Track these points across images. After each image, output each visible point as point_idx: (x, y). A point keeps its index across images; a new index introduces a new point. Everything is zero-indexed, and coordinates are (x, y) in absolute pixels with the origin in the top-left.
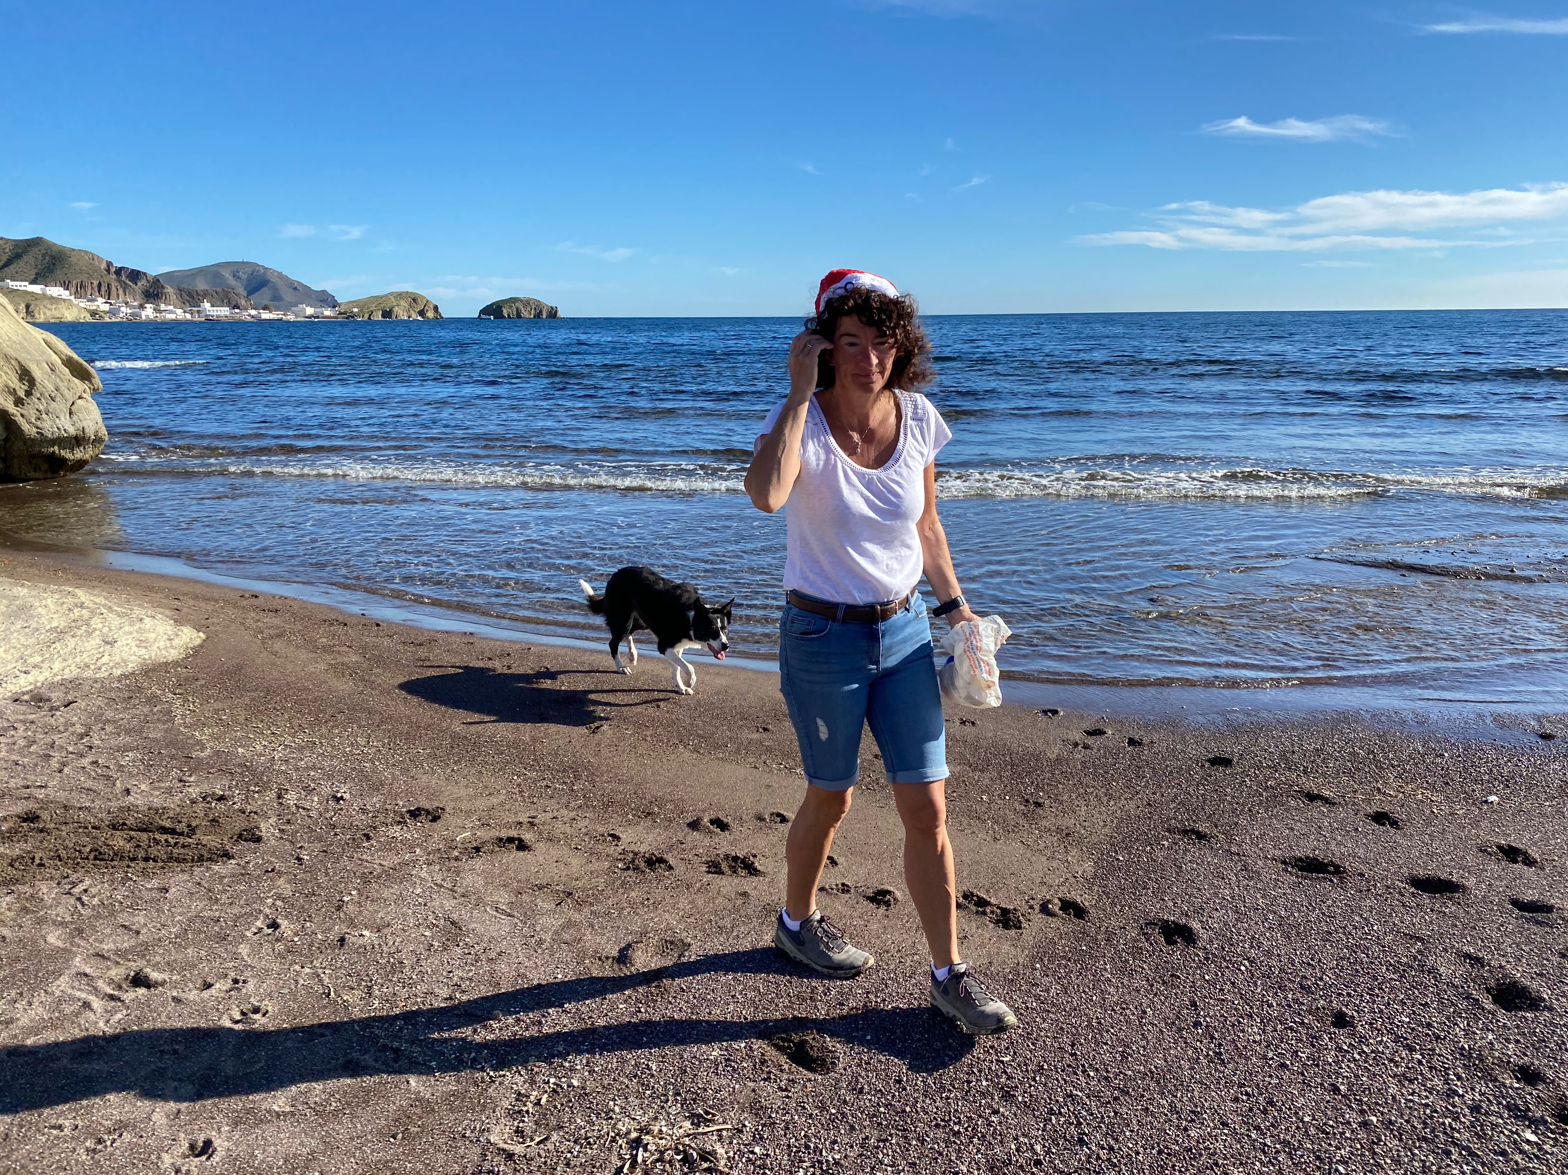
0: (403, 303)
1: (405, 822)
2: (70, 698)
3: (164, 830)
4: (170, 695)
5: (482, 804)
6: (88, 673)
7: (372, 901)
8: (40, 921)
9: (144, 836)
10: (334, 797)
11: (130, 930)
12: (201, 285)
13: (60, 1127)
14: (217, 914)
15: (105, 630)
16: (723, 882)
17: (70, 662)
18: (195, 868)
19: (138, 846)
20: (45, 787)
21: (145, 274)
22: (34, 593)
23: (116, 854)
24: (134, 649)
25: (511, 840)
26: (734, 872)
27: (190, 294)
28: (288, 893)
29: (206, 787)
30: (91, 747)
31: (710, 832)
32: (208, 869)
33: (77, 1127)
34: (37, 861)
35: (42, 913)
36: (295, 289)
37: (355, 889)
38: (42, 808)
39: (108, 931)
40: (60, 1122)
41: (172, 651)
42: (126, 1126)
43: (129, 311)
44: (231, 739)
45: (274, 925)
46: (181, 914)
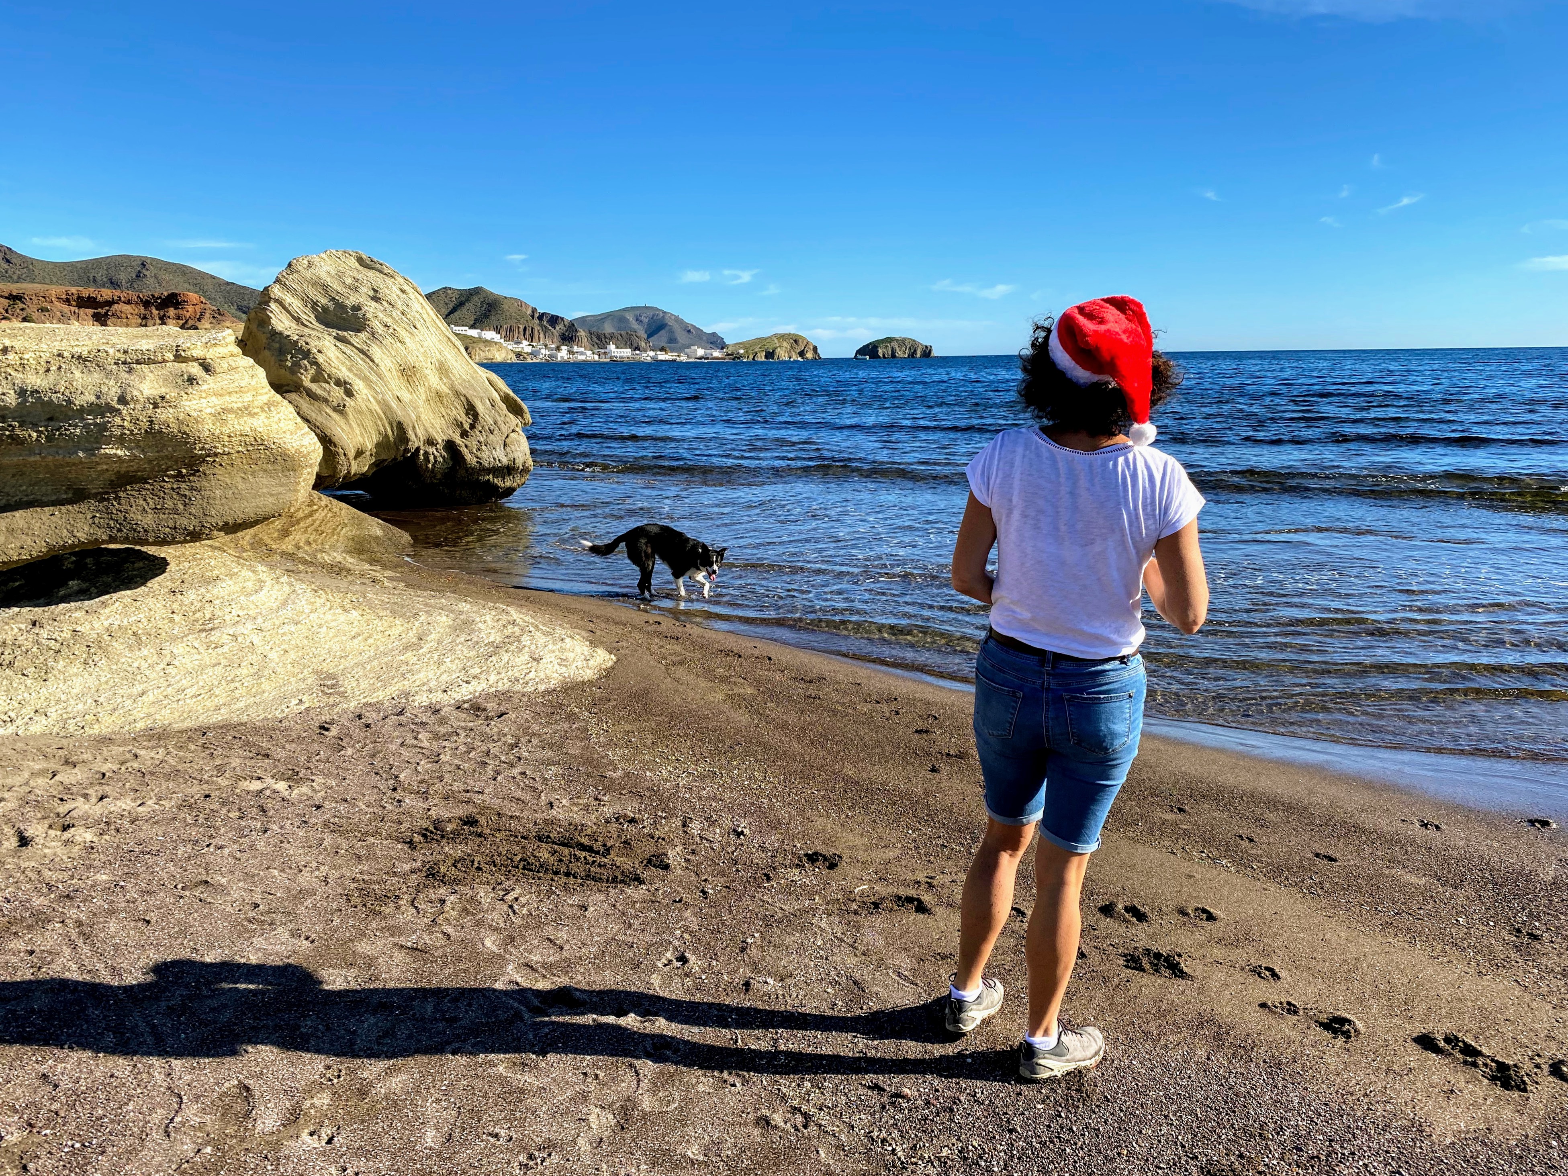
0: (785, 344)
1: (804, 866)
2: (502, 709)
3: (583, 847)
4: (587, 714)
5: (879, 855)
6: (518, 687)
7: (775, 946)
8: (479, 924)
9: (566, 851)
10: (735, 831)
11: (555, 944)
12: (608, 329)
13: (496, 1136)
14: (630, 939)
15: (533, 647)
16: (1145, 981)
17: (503, 675)
18: (610, 889)
19: (561, 860)
20: (482, 793)
21: (562, 319)
22: (475, 609)
23: (541, 866)
24: (557, 667)
25: (910, 900)
26: (1157, 971)
27: (598, 337)
28: (694, 927)
29: (618, 808)
30: (520, 759)
31: (1126, 920)
32: (622, 891)
33: (511, 1139)
34: (476, 865)
35: (480, 916)
36: (689, 331)
37: (758, 931)
38: (479, 813)
39: (536, 942)
40: (497, 1130)
41: (588, 671)
42: (555, 1146)
43: (547, 353)
44: (640, 762)
45: (683, 959)
46: (599, 935)
